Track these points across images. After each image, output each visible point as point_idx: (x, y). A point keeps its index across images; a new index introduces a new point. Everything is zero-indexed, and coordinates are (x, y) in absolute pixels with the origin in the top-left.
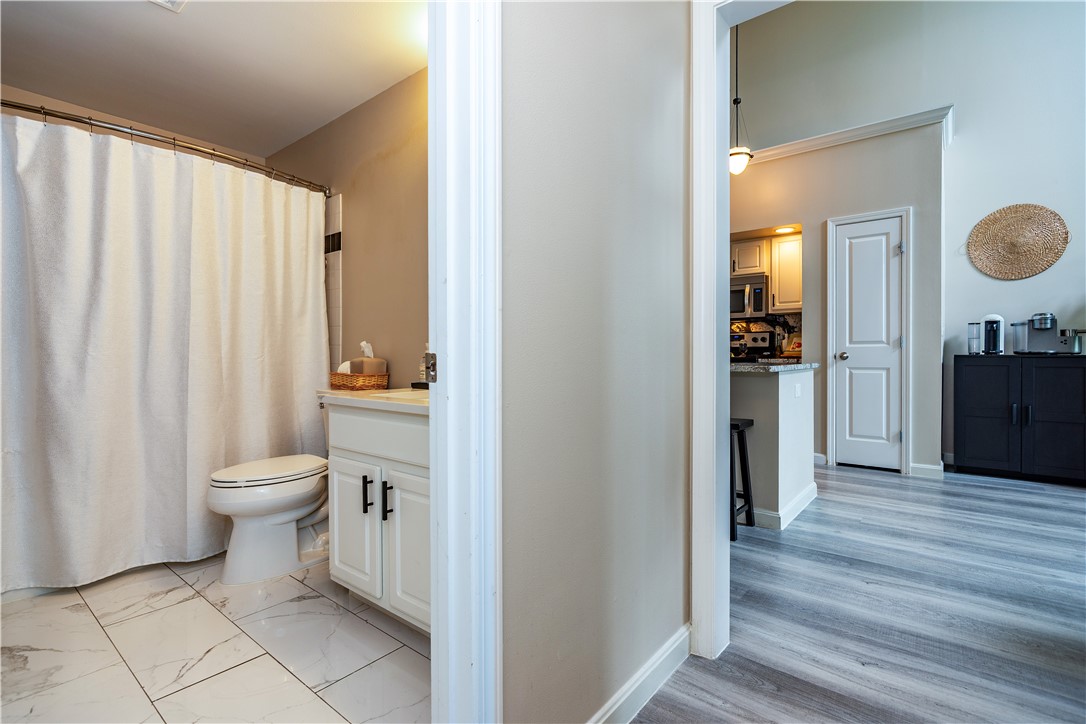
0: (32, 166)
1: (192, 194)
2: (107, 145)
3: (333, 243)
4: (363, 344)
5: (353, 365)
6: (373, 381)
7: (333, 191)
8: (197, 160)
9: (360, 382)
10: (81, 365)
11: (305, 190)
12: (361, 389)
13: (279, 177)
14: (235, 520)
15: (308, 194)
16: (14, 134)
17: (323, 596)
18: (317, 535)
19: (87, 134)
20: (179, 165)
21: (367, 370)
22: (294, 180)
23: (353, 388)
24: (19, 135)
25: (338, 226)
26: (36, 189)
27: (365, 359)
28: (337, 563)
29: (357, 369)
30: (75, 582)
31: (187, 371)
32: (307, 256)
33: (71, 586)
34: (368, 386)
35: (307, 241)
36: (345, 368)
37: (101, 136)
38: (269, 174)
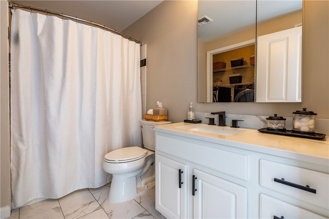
0: (42, 33)
1: (97, 43)
2: (68, 24)
3: (143, 63)
4: (158, 102)
5: (154, 111)
6: (163, 118)
7: (143, 43)
8: (99, 29)
9: (158, 118)
10: (59, 112)
11: (134, 42)
12: (158, 121)
13: (126, 37)
14: (114, 176)
15: (135, 44)
16: (36, 20)
17: (151, 215)
18: (142, 180)
19: (61, 19)
20: (93, 31)
21: (161, 113)
22: (130, 39)
23: (155, 121)
24: (38, 20)
25: (145, 57)
26: (44, 42)
27: (160, 109)
28: (160, 203)
29: (156, 113)
30: (57, 197)
31: (95, 113)
32: (134, 68)
33: (55, 198)
34: (161, 120)
35: (135, 62)
36: (151, 112)
37: (66, 20)
38: (122, 36)
